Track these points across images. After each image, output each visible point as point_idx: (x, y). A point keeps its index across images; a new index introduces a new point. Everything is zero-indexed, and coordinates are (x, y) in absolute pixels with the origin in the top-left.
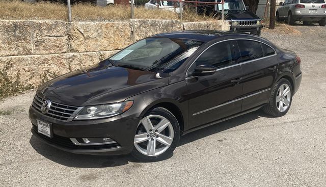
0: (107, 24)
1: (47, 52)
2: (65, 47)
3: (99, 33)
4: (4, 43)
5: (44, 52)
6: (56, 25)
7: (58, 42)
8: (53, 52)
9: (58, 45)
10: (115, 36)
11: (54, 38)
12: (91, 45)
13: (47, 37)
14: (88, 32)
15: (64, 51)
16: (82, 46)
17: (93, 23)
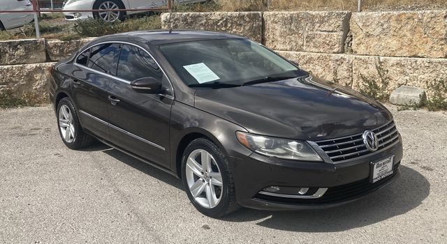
0: (399, 16)
1: (317, 50)
2: (337, 45)
3: (384, 29)
4: (281, 36)
5: (314, 50)
6: (329, 16)
7: (329, 39)
8: (322, 51)
9: (328, 42)
10: (413, 35)
11: (326, 33)
12: (372, 46)
13: (319, 32)
14: (368, 26)
15: (335, 50)
16: (362, 46)
17: (375, 14)
